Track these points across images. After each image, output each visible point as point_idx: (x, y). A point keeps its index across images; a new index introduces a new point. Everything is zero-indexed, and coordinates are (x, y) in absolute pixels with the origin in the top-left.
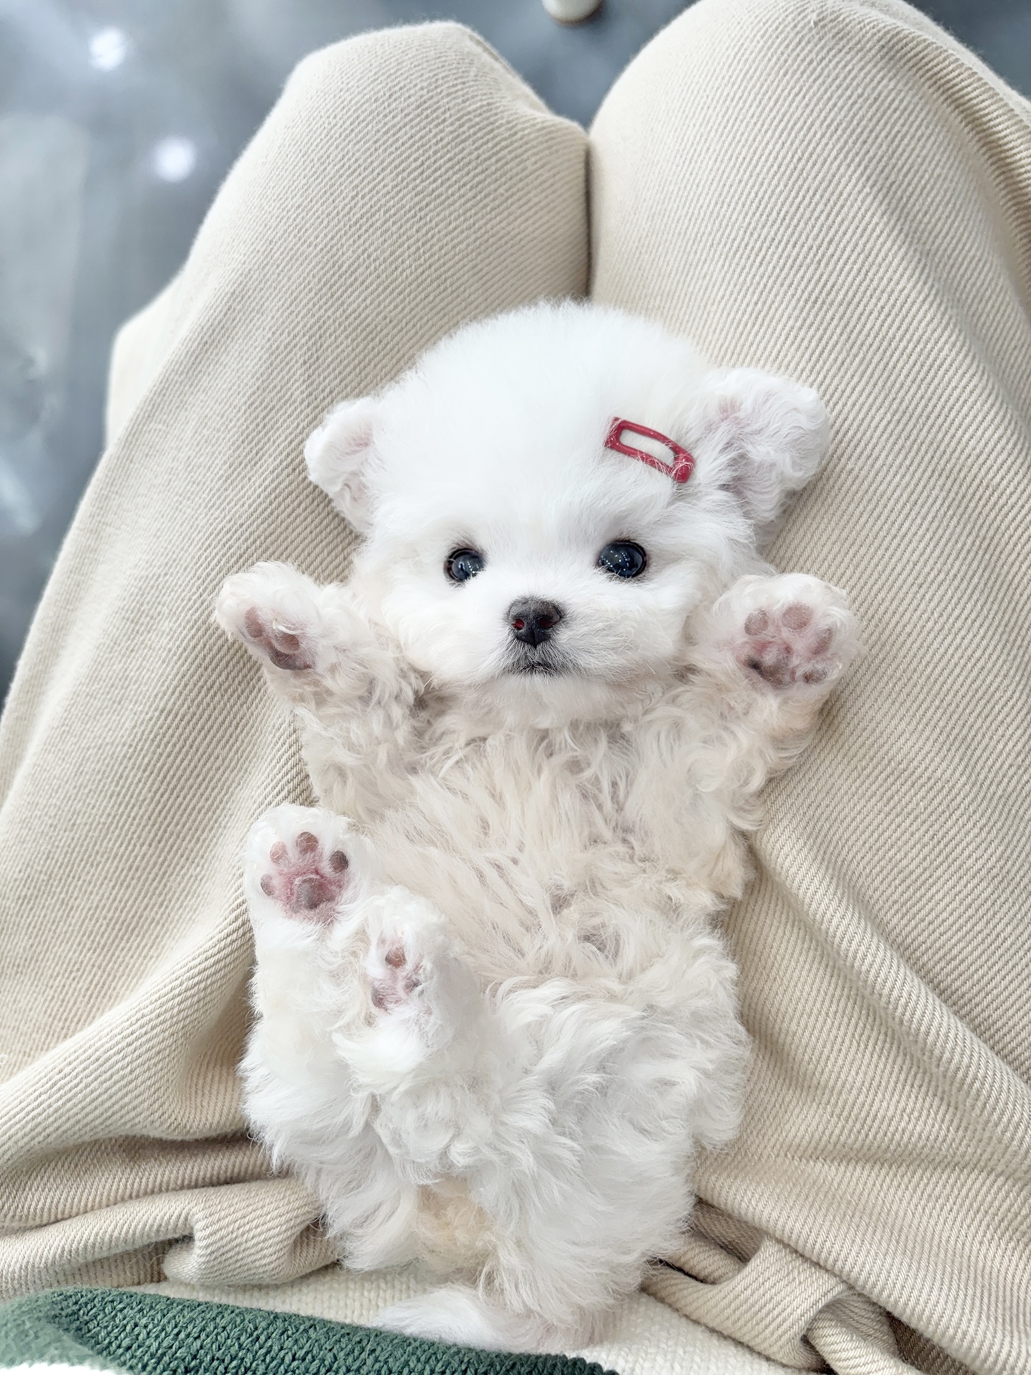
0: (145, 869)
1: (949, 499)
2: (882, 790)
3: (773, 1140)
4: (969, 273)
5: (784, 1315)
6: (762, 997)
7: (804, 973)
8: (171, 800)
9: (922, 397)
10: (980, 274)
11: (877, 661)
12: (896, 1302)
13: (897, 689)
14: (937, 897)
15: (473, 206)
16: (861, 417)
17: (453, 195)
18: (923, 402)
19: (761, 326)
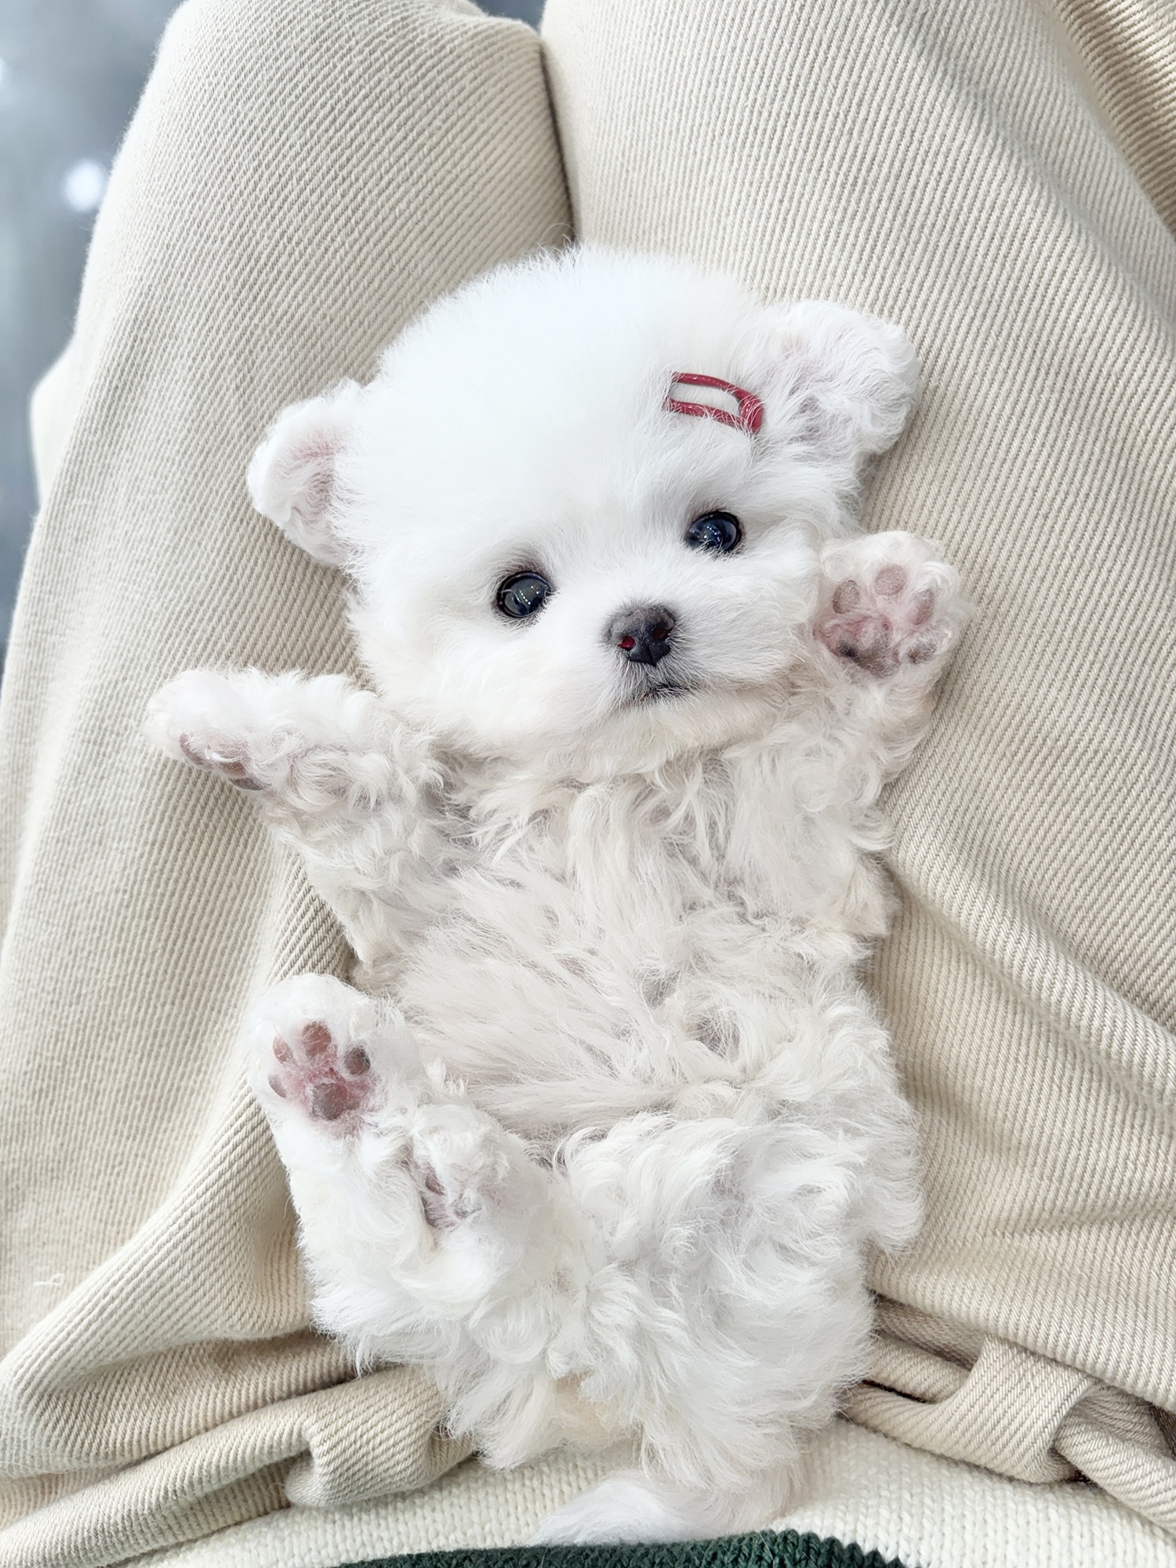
0: (172, 1032)
1: (1064, 401)
2: (1040, 776)
3: (976, 1218)
4: (1039, 110)
5: (1023, 1429)
6: (935, 1053)
7: (981, 1015)
8: (187, 946)
9: (1009, 279)
10: (1052, 109)
11: (1009, 620)
12: (1156, 1390)
13: (1039, 649)
14: (1128, 894)
15: (406, 149)
16: (936, 319)
17: (377, 140)
18: (1011, 284)
19: (793, 228)
